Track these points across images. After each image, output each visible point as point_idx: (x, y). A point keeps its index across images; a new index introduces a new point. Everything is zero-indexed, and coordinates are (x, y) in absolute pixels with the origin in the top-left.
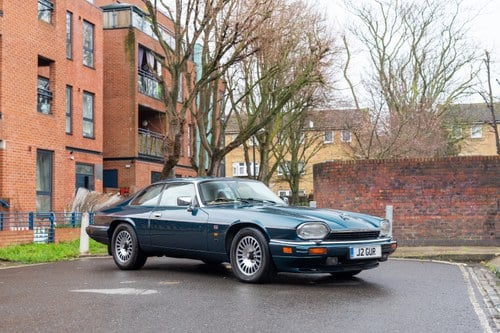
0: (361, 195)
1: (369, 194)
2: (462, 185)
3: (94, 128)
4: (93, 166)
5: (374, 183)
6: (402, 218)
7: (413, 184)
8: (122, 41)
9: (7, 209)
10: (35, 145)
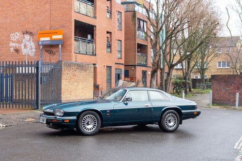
0: (229, 87)
1: (232, 87)
3: (121, 54)
4: (121, 69)
5: (234, 83)
8: (131, 17)
9: (98, 88)
10: (106, 65)
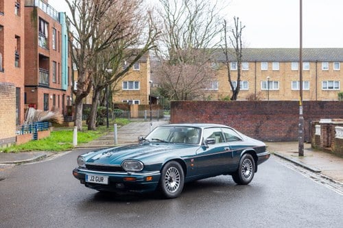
2: (245, 114)
5: (205, 112)
7: (223, 113)
8: (29, 15)
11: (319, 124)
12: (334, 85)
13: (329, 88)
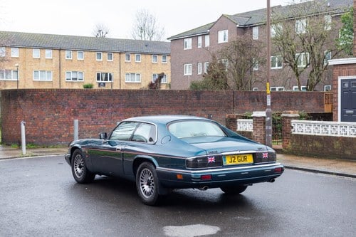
0: (59, 112)
1: (65, 112)
2: (117, 106)
5: (68, 104)
6: (84, 127)
7: (91, 106)
11: (252, 118)
12: (79, 76)
13: (73, 79)
